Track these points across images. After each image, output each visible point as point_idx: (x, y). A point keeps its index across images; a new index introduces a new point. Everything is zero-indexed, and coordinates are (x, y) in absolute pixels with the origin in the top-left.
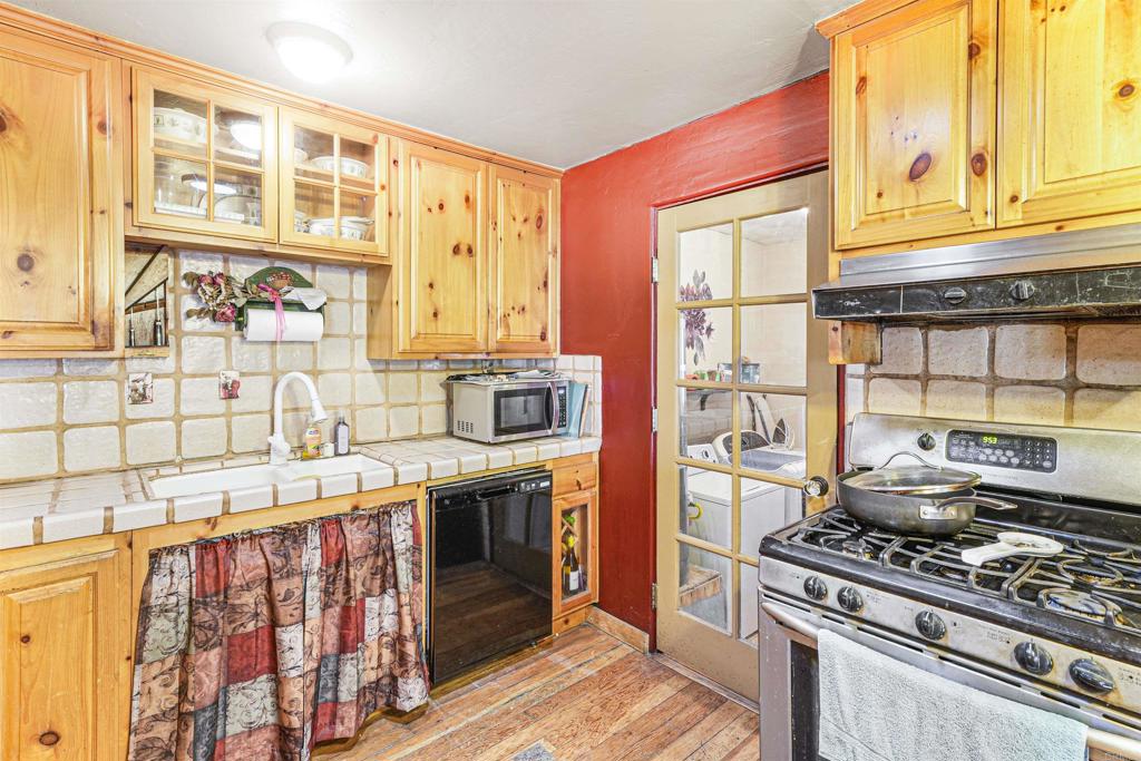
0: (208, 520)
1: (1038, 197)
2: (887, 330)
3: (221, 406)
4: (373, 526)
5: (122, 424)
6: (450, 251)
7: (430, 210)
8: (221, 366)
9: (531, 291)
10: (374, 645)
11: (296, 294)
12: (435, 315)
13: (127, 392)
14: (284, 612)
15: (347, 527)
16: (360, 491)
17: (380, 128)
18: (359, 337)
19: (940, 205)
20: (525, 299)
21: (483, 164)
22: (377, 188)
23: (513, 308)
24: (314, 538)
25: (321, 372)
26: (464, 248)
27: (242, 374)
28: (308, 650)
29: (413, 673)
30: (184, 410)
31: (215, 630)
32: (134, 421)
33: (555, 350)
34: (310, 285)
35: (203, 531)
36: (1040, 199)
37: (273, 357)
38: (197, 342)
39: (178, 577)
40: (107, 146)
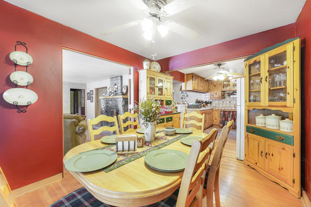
8: (229, 100)
11: (235, 94)
13: (223, 102)
24: (231, 112)
31: (224, 116)
32: (223, 104)
35: (223, 110)
37: (233, 99)
38: (227, 98)
39: (222, 113)
40: (220, 86)
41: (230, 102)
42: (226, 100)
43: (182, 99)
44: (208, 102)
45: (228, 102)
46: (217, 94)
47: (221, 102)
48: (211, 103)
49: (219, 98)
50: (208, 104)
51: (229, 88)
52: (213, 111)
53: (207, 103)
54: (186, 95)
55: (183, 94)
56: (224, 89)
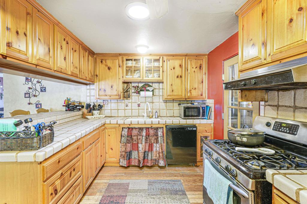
0: (129, 124)
1: (275, 53)
2: (269, 92)
3: (137, 108)
4: (155, 131)
5: (125, 110)
6: (176, 77)
7: (171, 69)
8: (137, 101)
9: (198, 84)
10: (155, 152)
11: (148, 88)
12: (173, 91)
13: (125, 105)
14: (139, 141)
15: (150, 130)
16: (152, 124)
17: (160, 55)
18: (161, 96)
19: (256, 58)
20: (196, 86)
21: (184, 57)
22: (160, 67)
23: (193, 88)
24: (145, 131)
25: (153, 102)
26: (179, 76)
27: (141, 103)
28: (142, 149)
29: (161, 159)
30: (133, 108)
31: (130, 141)
32: (126, 109)
33: (206, 98)
34: (152, 86)
35: (129, 126)
36: (275, 54)
37: (145, 99)
38: (134, 97)
39: (125, 132)
40: (120, 69)
41: (139, 106)
42: (130, 101)
43: (29, 97)
44: (94, 106)
45: (135, 106)
46: (115, 87)
47: (122, 105)
48: (100, 107)
49: (117, 97)
50: (94, 109)
51: (138, 75)
52: (104, 129)
53: (91, 108)
54: (38, 87)
55: (30, 85)
56: (129, 78)
